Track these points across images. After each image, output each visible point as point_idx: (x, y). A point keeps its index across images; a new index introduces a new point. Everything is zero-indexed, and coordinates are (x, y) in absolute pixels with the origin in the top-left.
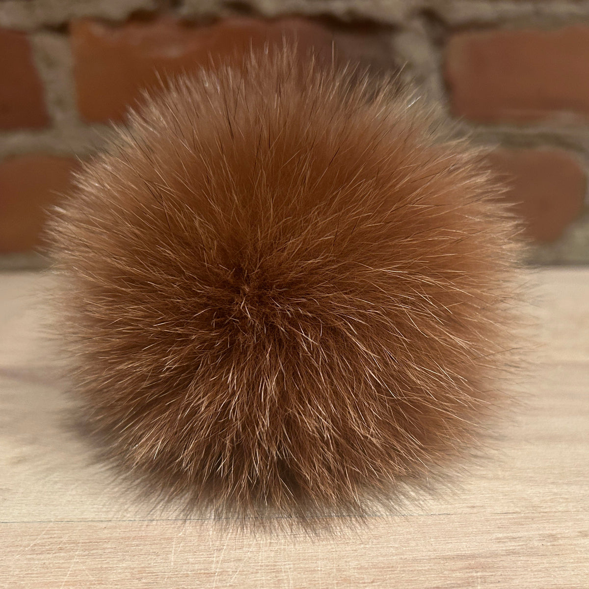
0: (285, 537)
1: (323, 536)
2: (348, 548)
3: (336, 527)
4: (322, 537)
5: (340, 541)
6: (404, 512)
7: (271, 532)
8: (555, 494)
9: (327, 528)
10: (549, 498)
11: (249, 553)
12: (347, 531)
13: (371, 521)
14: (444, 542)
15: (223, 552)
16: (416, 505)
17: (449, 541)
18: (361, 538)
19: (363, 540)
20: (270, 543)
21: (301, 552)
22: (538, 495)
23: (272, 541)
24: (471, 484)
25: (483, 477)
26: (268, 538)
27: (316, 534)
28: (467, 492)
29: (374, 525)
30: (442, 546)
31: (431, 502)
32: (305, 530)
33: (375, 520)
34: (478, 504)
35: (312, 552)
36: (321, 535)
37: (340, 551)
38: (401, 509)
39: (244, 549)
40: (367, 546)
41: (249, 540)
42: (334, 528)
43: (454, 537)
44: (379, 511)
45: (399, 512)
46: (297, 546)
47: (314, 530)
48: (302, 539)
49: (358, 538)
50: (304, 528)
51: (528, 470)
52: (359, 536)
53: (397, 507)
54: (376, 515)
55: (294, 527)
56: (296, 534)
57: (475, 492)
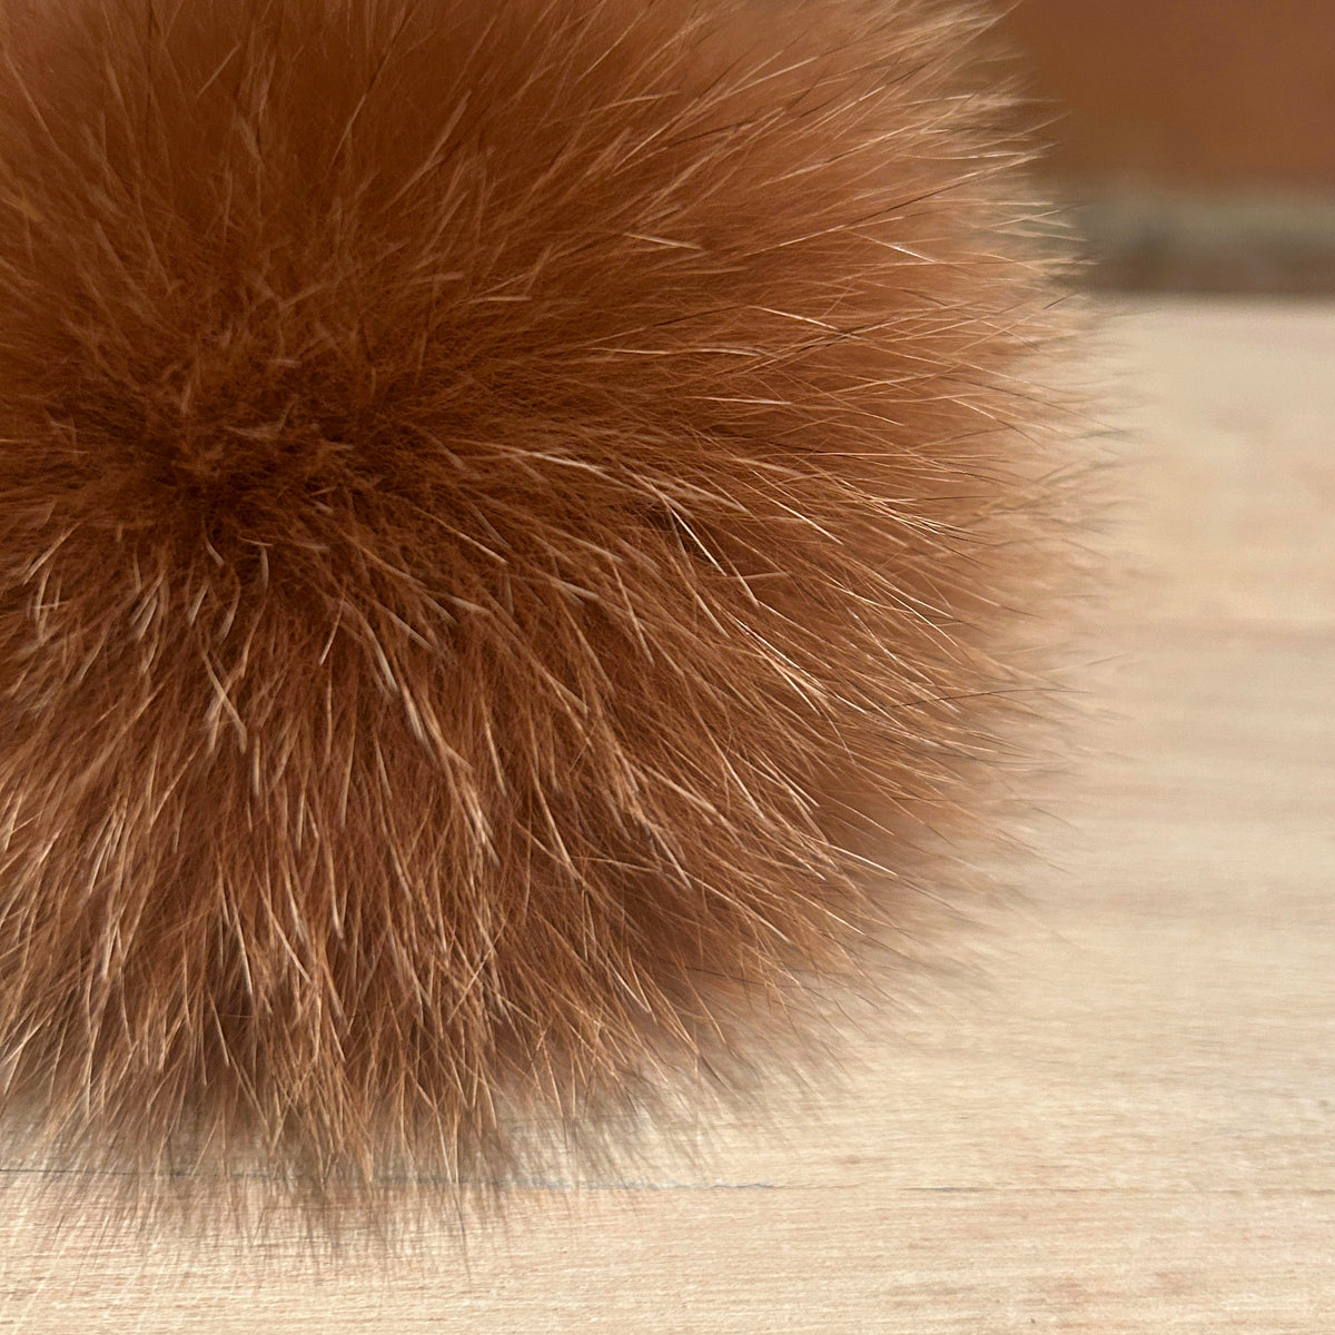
0: (238, 1257)
1: (358, 1257)
2: (420, 1309)
3: (406, 1222)
4: (353, 1261)
5: (402, 1278)
6: (632, 1175)
7: (201, 1235)
8: (1120, 1119)
9: (376, 1224)
10: (1096, 1134)
11: (106, 1314)
12: (437, 1241)
13: (518, 1203)
14: (724, 1298)
15: (30, 1305)
16: (679, 1147)
17: (743, 1296)
18: (473, 1270)
19: (476, 1280)
20: (187, 1275)
21: (269, 1315)
22: (1064, 1121)
23: (194, 1270)
24: (871, 1071)
25: (909, 1045)
26: (187, 1255)
27: (337, 1246)
28: (849, 1102)
29: (526, 1221)
30: (714, 1314)
31: (728, 1136)
32: (310, 1230)
33: (538, 1200)
34: (870, 1152)
35: (301, 1321)
36: (352, 1253)
37: (391, 1320)
38: (628, 1162)
39: (99, 1295)
40: (481, 1303)
41: (124, 1260)
42: (400, 1226)
43: (761, 1281)
44: (556, 1167)
45: (618, 1173)
46: (265, 1297)
47: (334, 1231)
48: (287, 1264)
49: (463, 1268)
50: (308, 1220)
51: (1056, 1024)
52: (466, 1260)
53: (616, 1153)
54: (543, 1182)
55: (277, 1218)
56: (277, 1246)
57: (872, 1102)
